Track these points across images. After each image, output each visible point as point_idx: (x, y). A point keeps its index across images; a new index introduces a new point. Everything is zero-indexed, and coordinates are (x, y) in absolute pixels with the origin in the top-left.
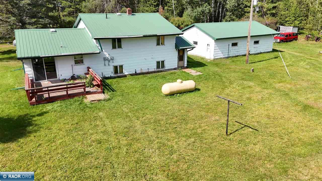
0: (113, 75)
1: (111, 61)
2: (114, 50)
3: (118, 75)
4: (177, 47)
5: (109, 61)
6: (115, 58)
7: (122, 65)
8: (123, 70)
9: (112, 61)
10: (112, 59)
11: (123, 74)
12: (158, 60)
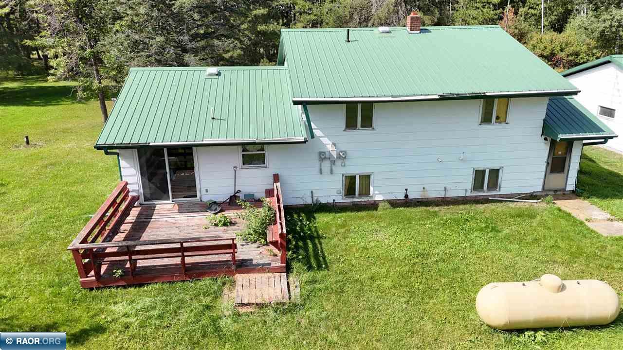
0: (340, 199)
1: (339, 163)
2: (351, 133)
3: (356, 200)
4: (548, 130)
5: (333, 162)
6: (349, 154)
7: (369, 174)
8: (371, 188)
9: (342, 163)
10: (343, 157)
11: (370, 200)
12: (480, 166)
